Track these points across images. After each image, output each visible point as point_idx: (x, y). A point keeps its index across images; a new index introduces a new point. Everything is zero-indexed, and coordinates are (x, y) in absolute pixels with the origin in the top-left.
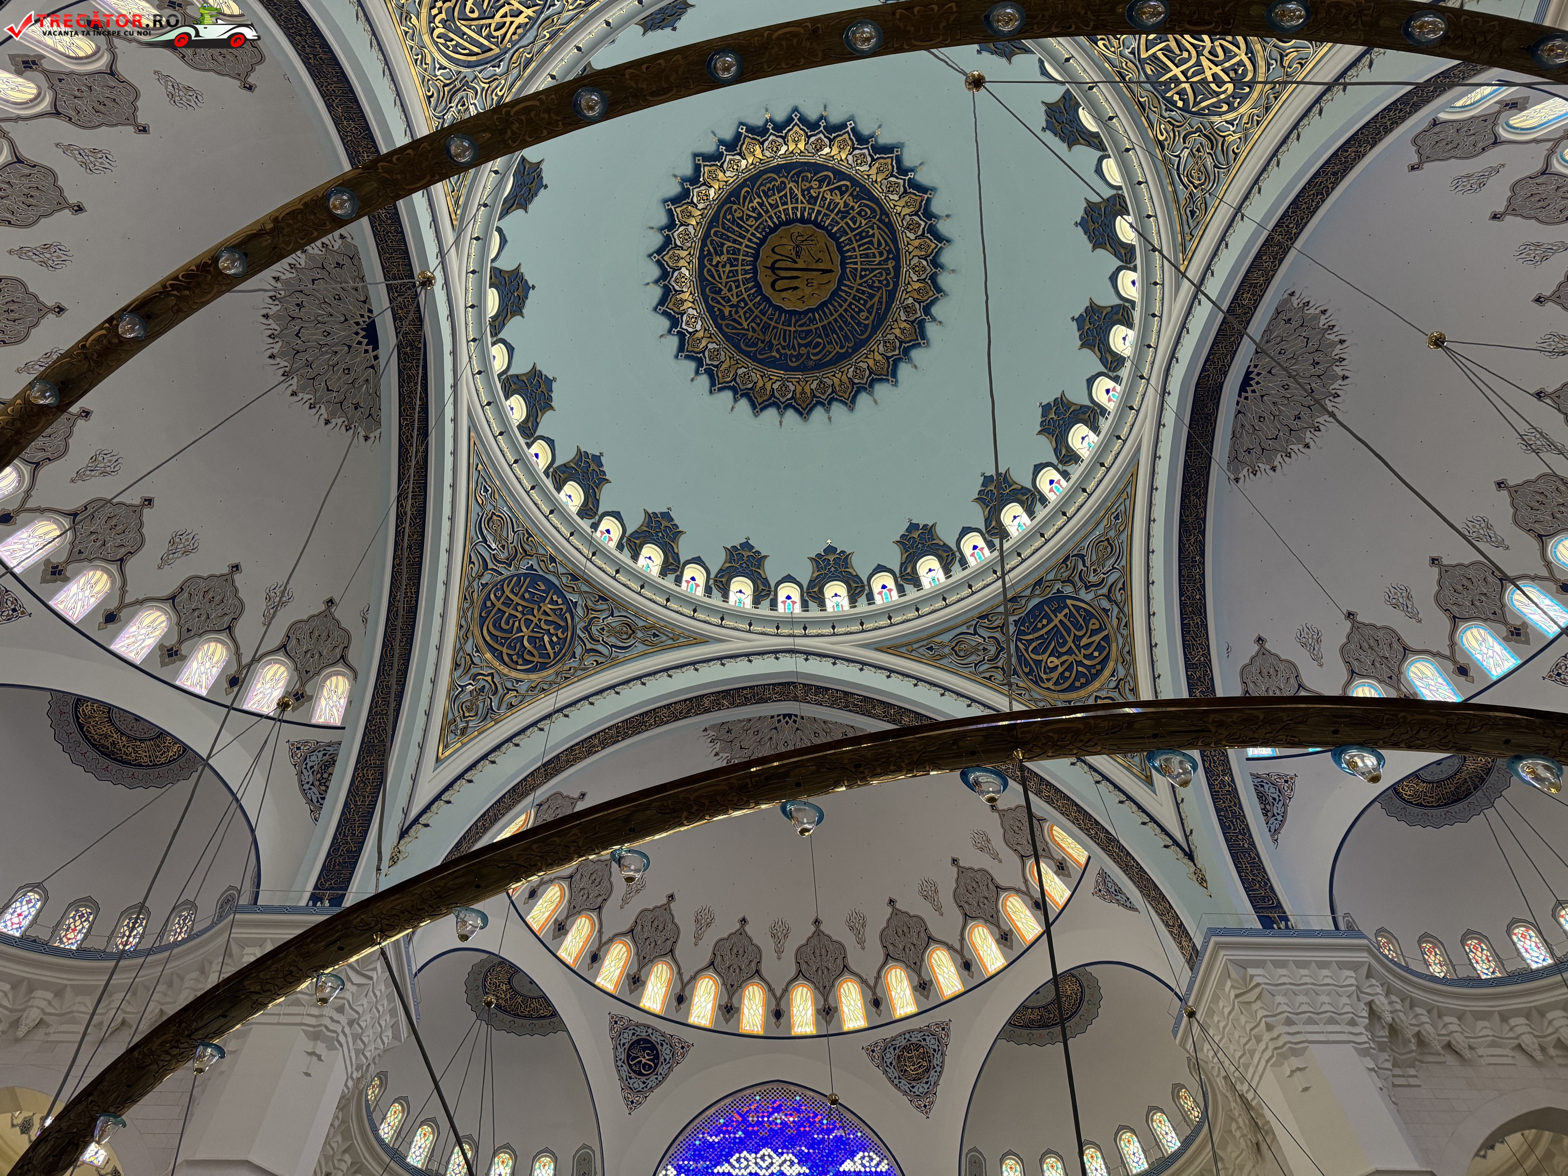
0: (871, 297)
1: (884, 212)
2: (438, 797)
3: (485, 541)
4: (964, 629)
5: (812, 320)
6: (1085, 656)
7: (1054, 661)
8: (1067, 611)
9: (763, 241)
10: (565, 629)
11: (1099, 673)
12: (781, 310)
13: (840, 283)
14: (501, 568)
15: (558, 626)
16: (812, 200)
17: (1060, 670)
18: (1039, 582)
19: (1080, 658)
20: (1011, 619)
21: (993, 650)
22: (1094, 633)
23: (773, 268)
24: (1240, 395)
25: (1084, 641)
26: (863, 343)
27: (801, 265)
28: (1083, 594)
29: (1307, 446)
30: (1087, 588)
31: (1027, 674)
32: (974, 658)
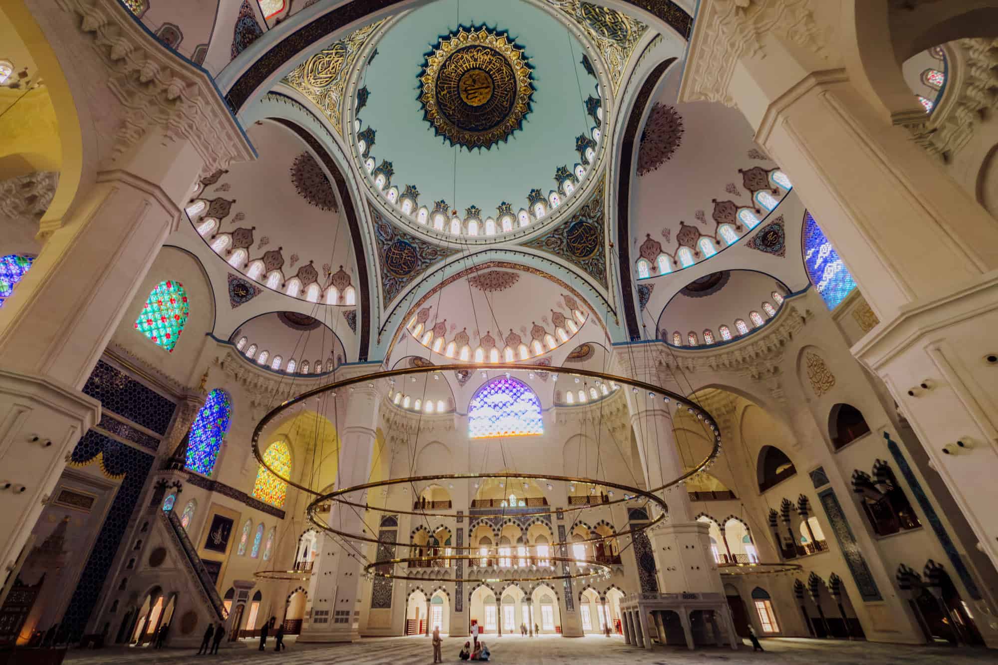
0: (507, 95)
2: (387, 321)
3: (382, 235)
4: (549, 235)
7: (579, 246)
8: (584, 227)
10: (414, 257)
11: (594, 250)
13: (494, 91)
14: (389, 243)
15: (411, 257)
17: (581, 249)
18: (574, 217)
19: (588, 244)
20: (565, 230)
21: (559, 242)
22: (592, 235)
25: (589, 238)
26: (507, 115)
27: (476, 87)
28: (589, 221)
30: (590, 218)
31: (570, 251)
32: (553, 246)
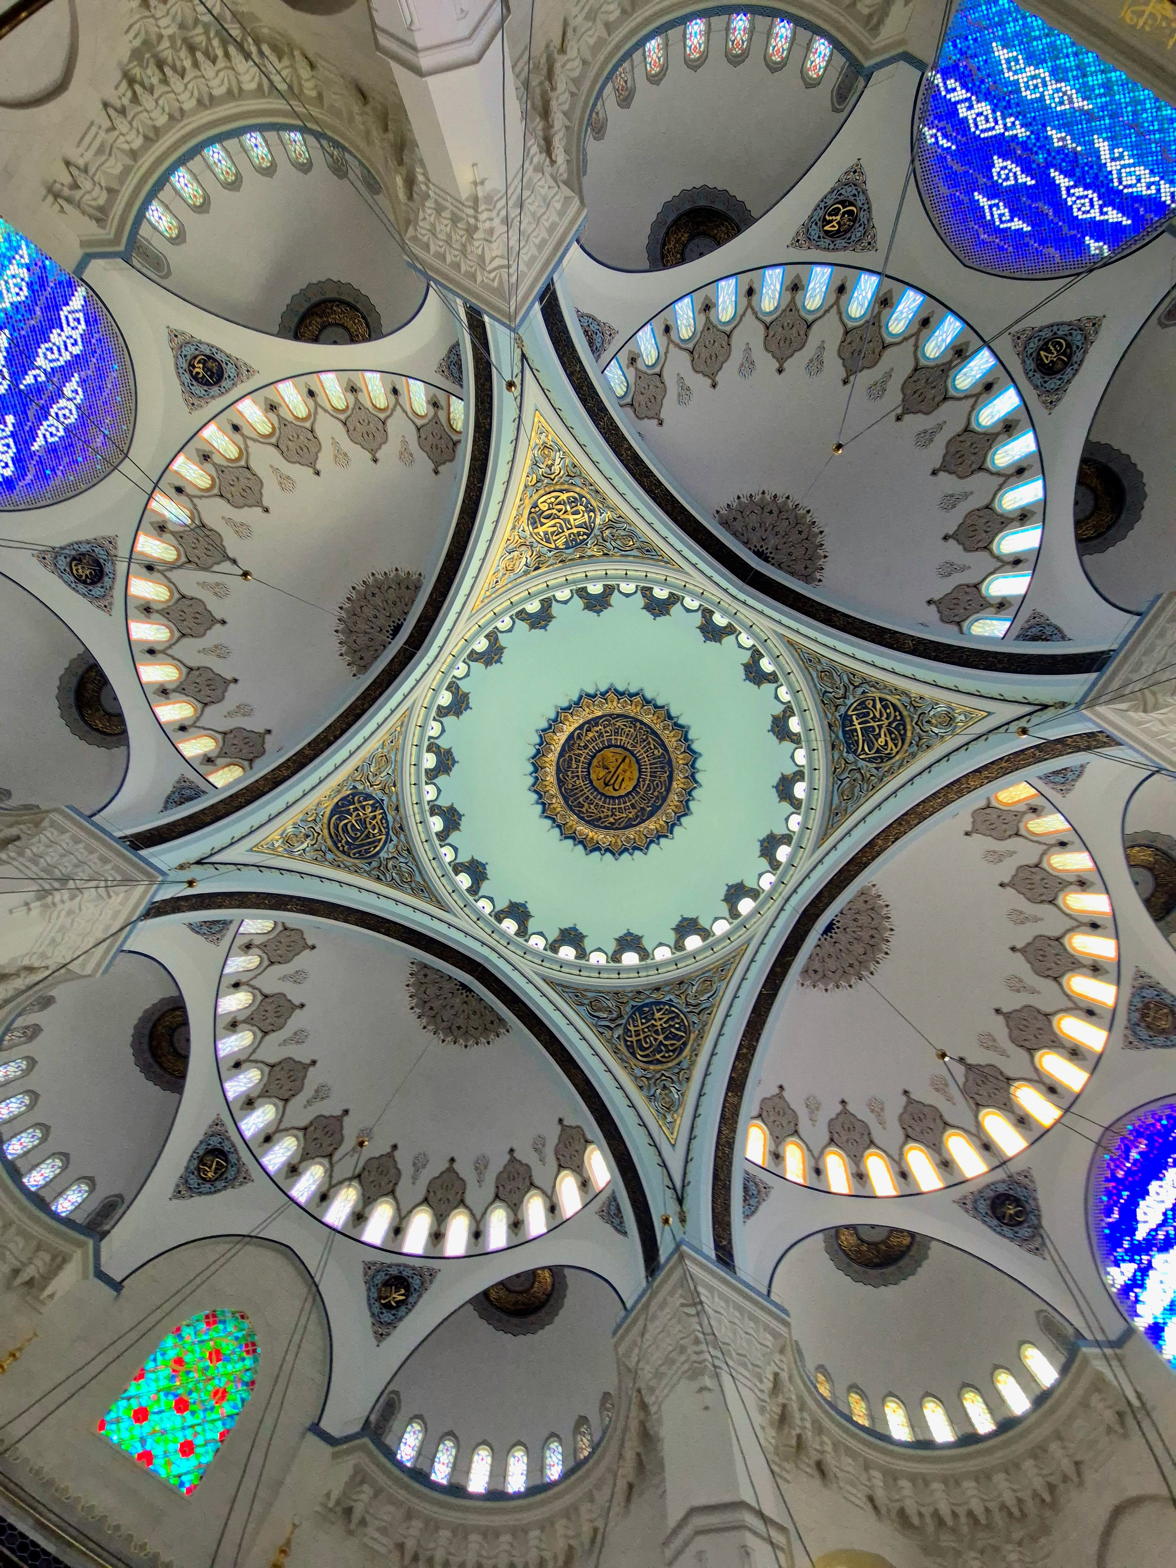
0: (649, 743)
1: (610, 715)
2: (686, 1161)
3: (598, 1018)
4: (836, 786)
5: (644, 781)
6: (887, 719)
7: (882, 741)
8: (854, 717)
9: (591, 782)
10: (678, 1016)
12: (630, 793)
13: (634, 755)
14: (619, 1022)
15: (672, 1019)
16: (586, 747)
17: (888, 739)
18: (830, 725)
19: (886, 722)
20: (844, 754)
21: (858, 775)
22: (874, 706)
23: (607, 785)
24: (768, 562)
25: (877, 714)
26: (670, 760)
27: (613, 770)
28: (849, 702)
29: (821, 532)
30: (845, 697)
31: (882, 762)
32: (857, 789)
